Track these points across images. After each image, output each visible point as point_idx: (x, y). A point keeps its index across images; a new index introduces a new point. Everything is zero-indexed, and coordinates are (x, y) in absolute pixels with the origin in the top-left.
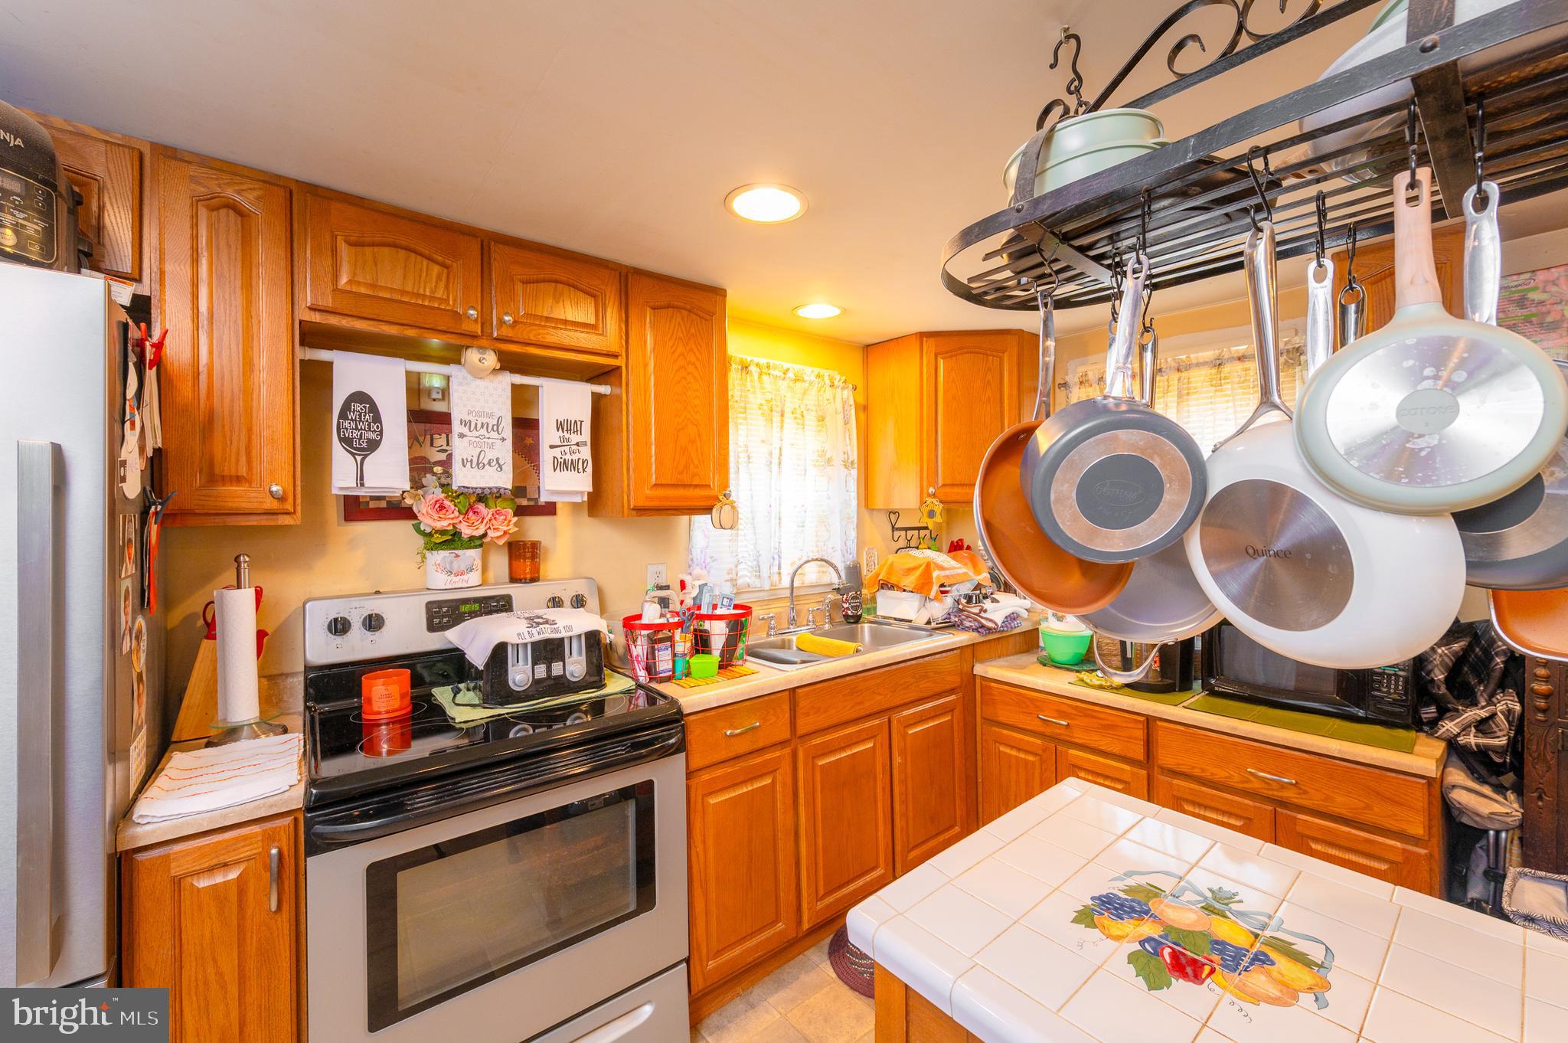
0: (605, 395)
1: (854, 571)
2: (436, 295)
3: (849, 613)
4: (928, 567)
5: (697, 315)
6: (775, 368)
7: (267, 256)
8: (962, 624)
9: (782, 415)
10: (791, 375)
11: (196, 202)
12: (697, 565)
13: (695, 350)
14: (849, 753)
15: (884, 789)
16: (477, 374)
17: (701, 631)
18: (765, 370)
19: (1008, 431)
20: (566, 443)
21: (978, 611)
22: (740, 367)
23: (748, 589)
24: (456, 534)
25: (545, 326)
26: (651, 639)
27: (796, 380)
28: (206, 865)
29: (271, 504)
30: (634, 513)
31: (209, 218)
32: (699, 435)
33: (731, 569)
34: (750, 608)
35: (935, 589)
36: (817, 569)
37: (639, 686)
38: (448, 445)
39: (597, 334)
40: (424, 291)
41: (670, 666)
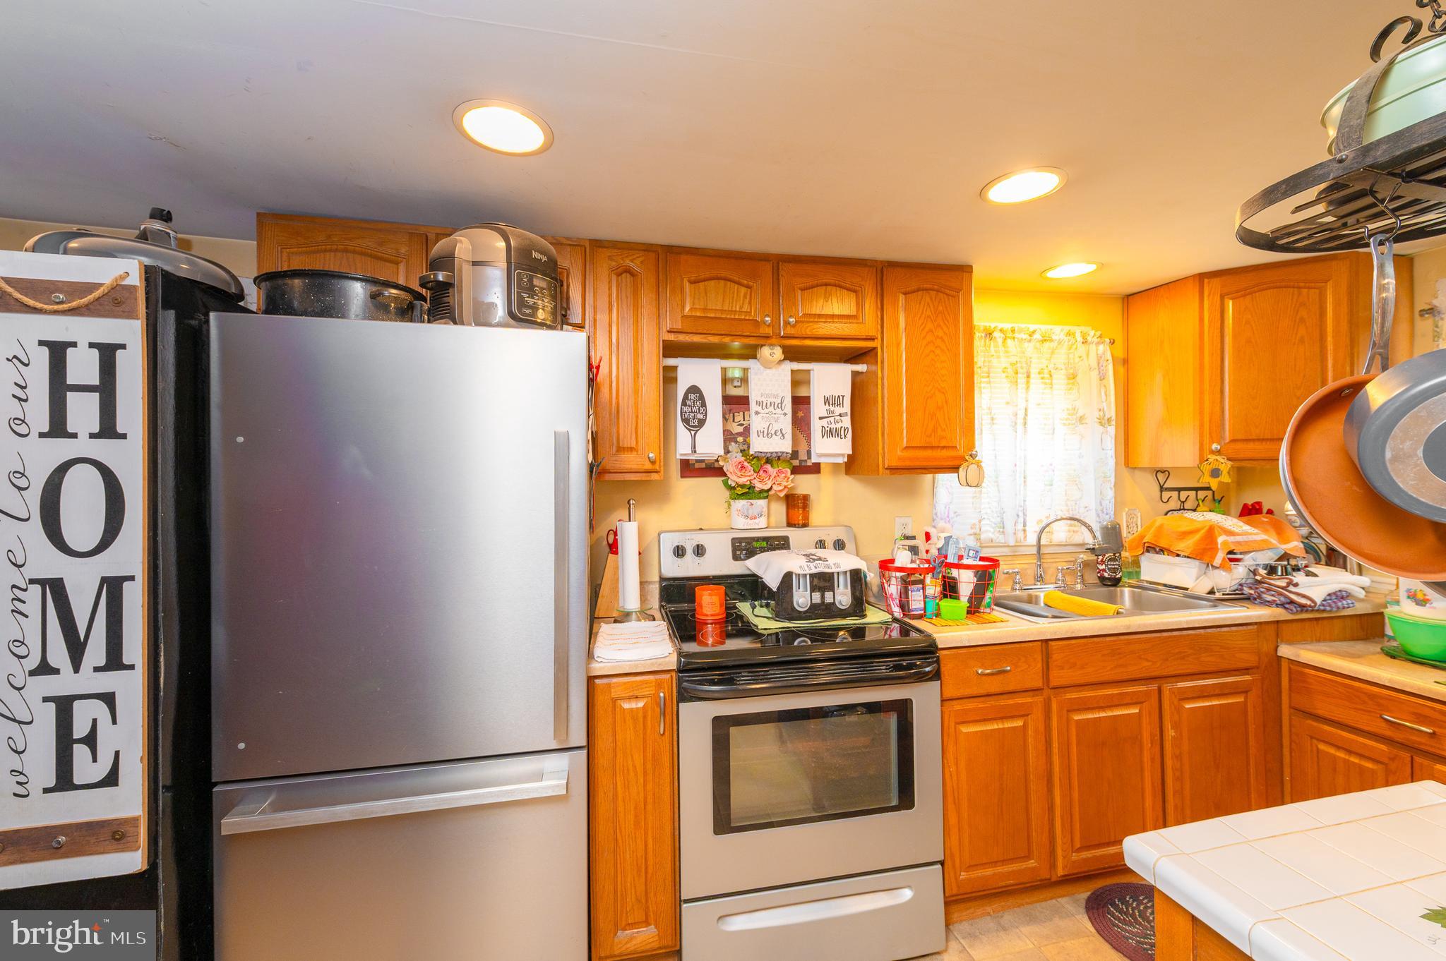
0: (862, 373)
1: (1112, 532)
2: (743, 310)
3: (1106, 575)
4: (1210, 534)
5: (944, 293)
6: (1021, 331)
7: (646, 298)
8: (1260, 597)
9: (1028, 377)
10: (1037, 336)
11: (612, 270)
12: (942, 519)
13: (942, 324)
14: (1109, 713)
15: (1153, 760)
16: (767, 365)
17: (949, 578)
18: (1008, 335)
19: (1331, 385)
20: (831, 415)
21: (1284, 584)
22: (983, 335)
23: (991, 544)
24: (751, 487)
25: (817, 322)
26: (905, 581)
27: (1044, 340)
28: (627, 695)
29: (648, 466)
30: (888, 472)
31: (617, 281)
32: (946, 402)
33: (974, 524)
34: (998, 561)
35: (1219, 558)
36: (1067, 528)
37: (895, 620)
38: (744, 420)
39: (857, 323)
40: (736, 307)
41: (923, 606)
